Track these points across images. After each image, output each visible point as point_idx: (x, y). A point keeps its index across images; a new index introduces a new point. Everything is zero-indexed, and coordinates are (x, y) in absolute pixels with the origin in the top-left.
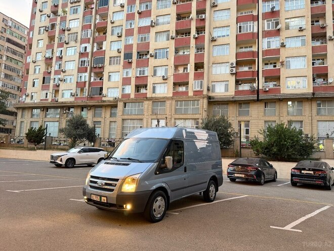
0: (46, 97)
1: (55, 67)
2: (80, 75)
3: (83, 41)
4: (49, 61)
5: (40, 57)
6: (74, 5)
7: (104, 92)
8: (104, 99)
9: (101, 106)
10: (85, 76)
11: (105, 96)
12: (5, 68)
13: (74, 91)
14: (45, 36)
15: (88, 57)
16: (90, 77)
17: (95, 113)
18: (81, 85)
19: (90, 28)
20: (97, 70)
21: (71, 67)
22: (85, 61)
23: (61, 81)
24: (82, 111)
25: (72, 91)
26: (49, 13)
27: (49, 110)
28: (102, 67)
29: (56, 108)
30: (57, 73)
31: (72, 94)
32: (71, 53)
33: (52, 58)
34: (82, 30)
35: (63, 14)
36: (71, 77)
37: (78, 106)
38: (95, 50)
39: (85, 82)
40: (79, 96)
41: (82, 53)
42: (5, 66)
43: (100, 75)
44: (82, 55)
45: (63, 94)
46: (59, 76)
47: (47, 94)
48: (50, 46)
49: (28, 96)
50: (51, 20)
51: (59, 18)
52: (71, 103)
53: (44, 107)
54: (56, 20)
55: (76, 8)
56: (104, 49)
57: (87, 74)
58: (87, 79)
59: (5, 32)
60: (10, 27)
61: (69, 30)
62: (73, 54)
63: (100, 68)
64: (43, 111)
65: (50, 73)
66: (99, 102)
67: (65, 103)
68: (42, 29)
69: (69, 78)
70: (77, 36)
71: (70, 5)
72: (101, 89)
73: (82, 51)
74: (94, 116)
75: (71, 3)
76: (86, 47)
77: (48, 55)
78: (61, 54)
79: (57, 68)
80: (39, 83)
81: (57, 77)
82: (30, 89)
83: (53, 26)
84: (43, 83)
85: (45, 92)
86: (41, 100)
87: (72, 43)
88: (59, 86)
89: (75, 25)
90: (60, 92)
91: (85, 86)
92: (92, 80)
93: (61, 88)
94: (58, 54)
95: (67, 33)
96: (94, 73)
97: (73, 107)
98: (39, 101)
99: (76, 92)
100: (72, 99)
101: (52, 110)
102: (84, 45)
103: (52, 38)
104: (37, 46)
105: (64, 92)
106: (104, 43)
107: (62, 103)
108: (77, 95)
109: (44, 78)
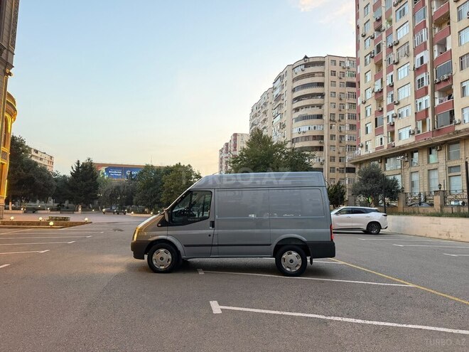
0: (382, 144)
1: (387, 101)
2: (419, 101)
3: (417, 51)
4: (379, 96)
5: (369, 95)
6: (399, 6)
7: (457, 117)
8: (458, 128)
9: (457, 141)
10: (426, 101)
11: (459, 124)
12: (349, 118)
13: (412, 128)
14: (372, 65)
15: (426, 71)
16: (433, 99)
17: (449, 153)
18: (421, 116)
19: (425, 27)
20: (443, 86)
21: (406, 93)
22: (423, 79)
23: (396, 117)
24: (431, 154)
25: (410, 128)
26: (372, 34)
27: (388, 160)
28: (450, 78)
29: (395, 155)
30: (390, 108)
31: (410, 132)
32: (404, 73)
33: (382, 90)
34: (414, 35)
35: (389, 25)
36: (407, 108)
37: (423, 148)
38: (436, 55)
39: (427, 110)
40: (421, 133)
41: (418, 69)
42: (349, 116)
43: (448, 93)
44: (417, 71)
45: (400, 134)
46: (393, 112)
47: (381, 139)
48: (378, 76)
49: (362, 147)
50: (375, 42)
51: (384, 34)
52: (410, 145)
53: (382, 157)
54: (380, 38)
55: (401, 9)
56: (448, 49)
57: (428, 97)
58: (429, 105)
59: (344, 76)
60: (348, 68)
61: (397, 44)
62: (406, 74)
63: (446, 80)
64: (381, 162)
65: (382, 111)
66: (450, 136)
67: (403, 147)
68: (368, 57)
69: (404, 110)
70: (408, 47)
71: (394, 9)
72: (452, 113)
73: (418, 65)
74: (449, 158)
75: (395, 5)
76: (422, 58)
77: (378, 88)
78: (392, 81)
79: (389, 101)
80: (371, 127)
81: (390, 114)
82: (364, 138)
83: (379, 48)
84: (376, 126)
85: (379, 137)
86: (377, 149)
87: (403, 60)
88: (393, 125)
89: (404, 33)
90: (396, 133)
91: (427, 116)
92: (437, 103)
93: (396, 127)
94: (389, 82)
95: (395, 48)
96: (439, 91)
97: (416, 150)
98: (374, 150)
99: (417, 128)
100: (412, 139)
101: (392, 159)
102: (418, 56)
103: (379, 65)
104: (366, 81)
105: (401, 131)
106: (449, 39)
107: (400, 147)
108: (419, 132)
109: (376, 119)
